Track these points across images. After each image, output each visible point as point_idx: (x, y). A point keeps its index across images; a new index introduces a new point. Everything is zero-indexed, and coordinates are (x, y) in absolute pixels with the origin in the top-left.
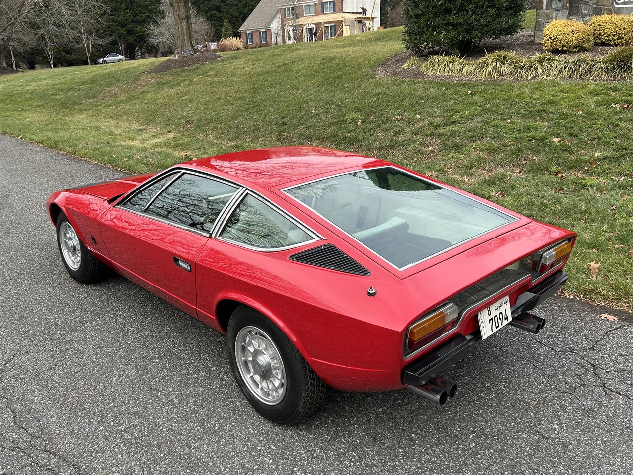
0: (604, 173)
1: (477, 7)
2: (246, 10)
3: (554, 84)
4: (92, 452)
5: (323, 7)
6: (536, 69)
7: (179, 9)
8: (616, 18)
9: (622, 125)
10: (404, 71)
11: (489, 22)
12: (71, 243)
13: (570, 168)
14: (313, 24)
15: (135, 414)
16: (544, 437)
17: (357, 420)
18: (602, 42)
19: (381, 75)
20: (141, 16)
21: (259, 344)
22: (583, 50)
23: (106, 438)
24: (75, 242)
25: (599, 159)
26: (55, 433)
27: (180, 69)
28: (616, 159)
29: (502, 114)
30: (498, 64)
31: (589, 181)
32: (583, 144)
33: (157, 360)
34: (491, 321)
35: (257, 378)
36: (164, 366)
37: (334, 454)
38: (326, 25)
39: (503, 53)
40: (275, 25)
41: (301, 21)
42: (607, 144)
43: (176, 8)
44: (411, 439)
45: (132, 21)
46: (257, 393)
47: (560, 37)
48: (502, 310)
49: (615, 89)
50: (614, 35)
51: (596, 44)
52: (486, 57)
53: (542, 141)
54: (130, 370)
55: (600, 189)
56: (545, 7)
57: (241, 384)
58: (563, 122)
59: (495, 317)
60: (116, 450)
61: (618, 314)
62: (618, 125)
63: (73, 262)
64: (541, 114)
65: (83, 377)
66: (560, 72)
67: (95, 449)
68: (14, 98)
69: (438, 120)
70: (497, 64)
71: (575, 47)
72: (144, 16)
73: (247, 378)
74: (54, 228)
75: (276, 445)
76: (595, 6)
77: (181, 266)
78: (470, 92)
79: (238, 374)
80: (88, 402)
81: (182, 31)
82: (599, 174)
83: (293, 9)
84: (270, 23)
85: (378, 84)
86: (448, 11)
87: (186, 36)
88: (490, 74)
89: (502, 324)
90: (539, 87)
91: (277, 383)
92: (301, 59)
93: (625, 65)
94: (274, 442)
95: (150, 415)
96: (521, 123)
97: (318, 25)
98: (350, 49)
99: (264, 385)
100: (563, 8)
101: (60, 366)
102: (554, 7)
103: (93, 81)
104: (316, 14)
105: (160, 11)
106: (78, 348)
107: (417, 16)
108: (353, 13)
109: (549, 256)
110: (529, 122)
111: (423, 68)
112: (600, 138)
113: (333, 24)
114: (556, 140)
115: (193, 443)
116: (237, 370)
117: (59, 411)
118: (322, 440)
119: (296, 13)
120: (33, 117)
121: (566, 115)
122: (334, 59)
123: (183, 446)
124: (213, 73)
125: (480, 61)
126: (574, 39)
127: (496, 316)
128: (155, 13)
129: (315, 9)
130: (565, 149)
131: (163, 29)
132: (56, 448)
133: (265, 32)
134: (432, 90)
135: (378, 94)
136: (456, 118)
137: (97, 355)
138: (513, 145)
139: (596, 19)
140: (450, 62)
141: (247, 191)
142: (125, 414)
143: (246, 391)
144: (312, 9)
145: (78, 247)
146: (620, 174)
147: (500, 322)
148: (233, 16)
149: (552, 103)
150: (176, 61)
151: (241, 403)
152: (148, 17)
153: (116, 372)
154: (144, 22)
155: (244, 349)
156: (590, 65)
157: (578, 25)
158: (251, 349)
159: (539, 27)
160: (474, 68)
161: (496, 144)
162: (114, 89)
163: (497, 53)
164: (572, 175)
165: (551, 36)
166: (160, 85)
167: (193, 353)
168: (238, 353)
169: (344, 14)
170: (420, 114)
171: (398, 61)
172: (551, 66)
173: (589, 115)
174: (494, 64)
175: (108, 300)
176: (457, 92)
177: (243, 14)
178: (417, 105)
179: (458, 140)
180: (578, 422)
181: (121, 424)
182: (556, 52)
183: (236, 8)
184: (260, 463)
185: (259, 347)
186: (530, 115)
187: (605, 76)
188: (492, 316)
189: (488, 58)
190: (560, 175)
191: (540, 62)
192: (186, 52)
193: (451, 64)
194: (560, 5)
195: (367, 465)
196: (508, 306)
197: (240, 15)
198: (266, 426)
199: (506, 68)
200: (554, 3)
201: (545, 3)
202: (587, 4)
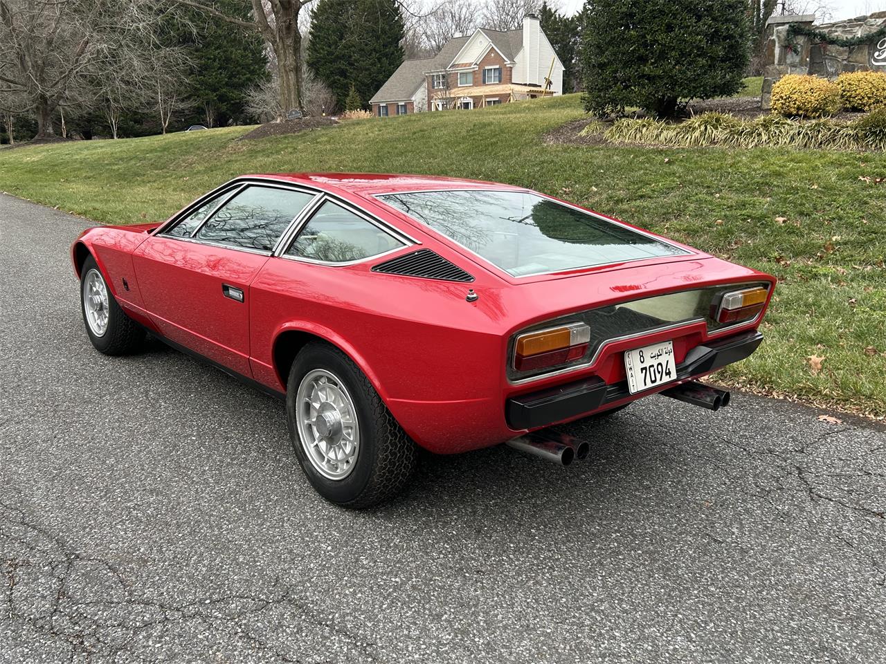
0: (844, 261)
1: (682, 54)
2: (381, 77)
3: (782, 152)
4: (85, 528)
5: (484, 75)
6: (759, 135)
7: (286, 57)
8: (872, 76)
9: (873, 202)
10: (582, 138)
11: (698, 75)
12: (97, 299)
13: (796, 255)
14: (470, 97)
15: (151, 492)
16: (715, 541)
17: (458, 511)
18: (853, 106)
19: (550, 142)
20: (240, 79)
21: (326, 396)
22: (826, 113)
23: (108, 514)
24: (103, 297)
25: (837, 243)
26: (39, 506)
27: (282, 136)
28: (862, 245)
29: (708, 187)
30: (708, 127)
31: (822, 270)
32: (817, 226)
33: (194, 438)
34: (644, 371)
35: (323, 445)
36: (202, 444)
37: (419, 545)
38: (488, 100)
39: (715, 115)
40: (419, 97)
41: (454, 93)
42: (850, 226)
43: (282, 57)
44: (529, 534)
45: (227, 84)
46: (322, 468)
47: (795, 97)
48: (662, 360)
49: (865, 160)
50: (869, 98)
51: (846, 110)
52: (692, 119)
53: (762, 221)
54: (155, 446)
55: (836, 280)
56: (776, 62)
57: (301, 456)
58: (791, 197)
59: (650, 367)
60: (119, 527)
61: (844, 417)
62: (866, 203)
63: (98, 324)
64: (762, 187)
65: (90, 450)
66: (792, 139)
67: (90, 525)
68: (56, 168)
69: (621, 194)
70: (706, 129)
71: (815, 110)
72: (244, 78)
73: (310, 449)
74: (78, 281)
75: (340, 532)
76: (845, 62)
77: (231, 297)
78: (667, 160)
79: (298, 443)
80: (91, 476)
81: (288, 86)
82: (836, 262)
83: (444, 77)
84: (413, 94)
85: (544, 151)
86: (643, 60)
87: (293, 93)
88: (697, 141)
89: (661, 380)
90: (762, 156)
91: (348, 449)
92: (445, 126)
93: (881, 131)
94: (338, 528)
95: (174, 493)
96: (734, 198)
97: (477, 99)
98: (512, 116)
99: (332, 455)
100: (801, 63)
101: (60, 439)
102: (788, 61)
103: (165, 149)
104: (476, 84)
105: (264, 73)
106: (89, 421)
107: (602, 66)
108: (525, 85)
109: (733, 300)
110: (746, 197)
111: (607, 134)
112: (840, 219)
113: (497, 99)
114: (781, 219)
115: (225, 524)
116: (296, 437)
117: (49, 484)
118: (405, 530)
119: (448, 82)
120: (78, 188)
121: (796, 189)
122: (490, 124)
123: (211, 527)
124: (325, 139)
125: (684, 124)
126: (813, 100)
127: (653, 366)
128: (258, 75)
129: (474, 78)
130: (791, 231)
131: (267, 96)
132: (37, 521)
133: (405, 106)
134: (615, 158)
135: (543, 162)
136: (646, 190)
137: (113, 429)
138: (721, 224)
139: (843, 77)
140: (644, 126)
141: (326, 197)
142: (138, 491)
143: (307, 466)
144: (470, 78)
145: (106, 304)
146: (865, 262)
147: (658, 376)
148: (363, 84)
149: (778, 174)
150: (277, 125)
151: (300, 485)
152: (249, 79)
153: (135, 448)
154: (241, 86)
155: (308, 407)
156: (832, 130)
157: (819, 82)
158: (317, 405)
159: (766, 88)
160: (675, 133)
161: (698, 223)
162: (191, 158)
163: (706, 116)
164: (800, 263)
165: (782, 95)
166: (253, 153)
167: (245, 433)
168: (299, 412)
169: (513, 85)
170: (597, 186)
171: (575, 128)
172: (781, 132)
173: (828, 189)
174: (703, 128)
175: (139, 374)
176: (649, 161)
177: (376, 81)
178: (595, 174)
179: (646, 219)
180: (767, 528)
181: (132, 501)
182: (789, 115)
183: (367, 73)
184: (315, 550)
185: (327, 400)
186: (746, 189)
187: (854, 147)
188: (646, 365)
189: (695, 121)
190: (783, 263)
191: (766, 126)
192: (291, 114)
193: (645, 129)
194: (797, 59)
195: (462, 558)
196: (671, 358)
197: (372, 83)
198: (329, 510)
199: (719, 134)
200: (789, 56)
201: (777, 56)
202: (834, 59)
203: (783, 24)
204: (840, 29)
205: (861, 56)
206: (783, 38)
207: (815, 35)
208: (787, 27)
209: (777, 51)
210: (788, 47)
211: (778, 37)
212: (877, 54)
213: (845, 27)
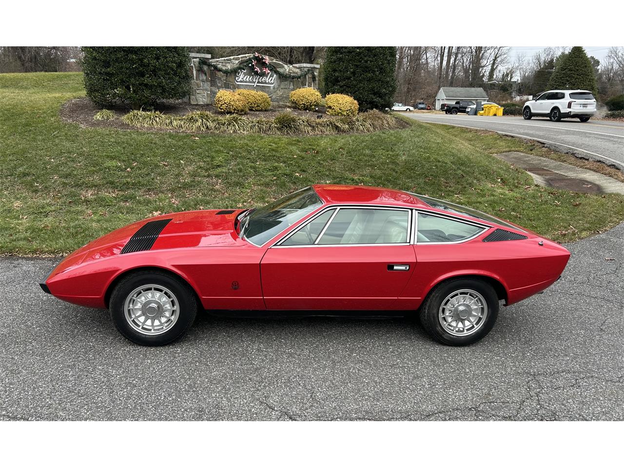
29: (249, 159)
53: (291, 176)
56: (195, 78)
69: (202, 165)
76: (225, 81)
96: (267, 164)
100: (207, 80)
102: (201, 78)
110: (272, 164)
111: (125, 120)
138: (277, 179)
149: (274, 150)
160: (183, 122)
173: (301, 157)
178: (171, 153)
182: (229, 113)
194: (205, 78)
200: (200, 75)
201: (195, 75)
202: (220, 79)
203: (196, 58)
204: (220, 64)
205: (231, 79)
206: (197, 65)
207: (212, 66)
208: (198, 59)
209: (195, 72)
210: (200, 70)
211: (194, 65)
212: (237, 78)
213: (223, 63)
